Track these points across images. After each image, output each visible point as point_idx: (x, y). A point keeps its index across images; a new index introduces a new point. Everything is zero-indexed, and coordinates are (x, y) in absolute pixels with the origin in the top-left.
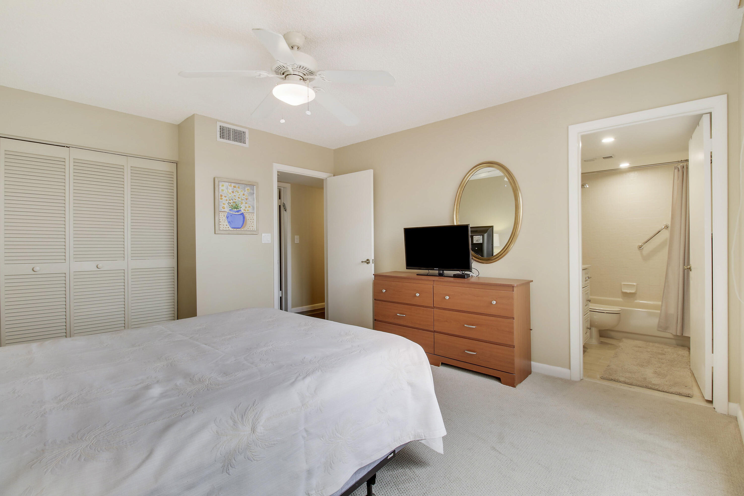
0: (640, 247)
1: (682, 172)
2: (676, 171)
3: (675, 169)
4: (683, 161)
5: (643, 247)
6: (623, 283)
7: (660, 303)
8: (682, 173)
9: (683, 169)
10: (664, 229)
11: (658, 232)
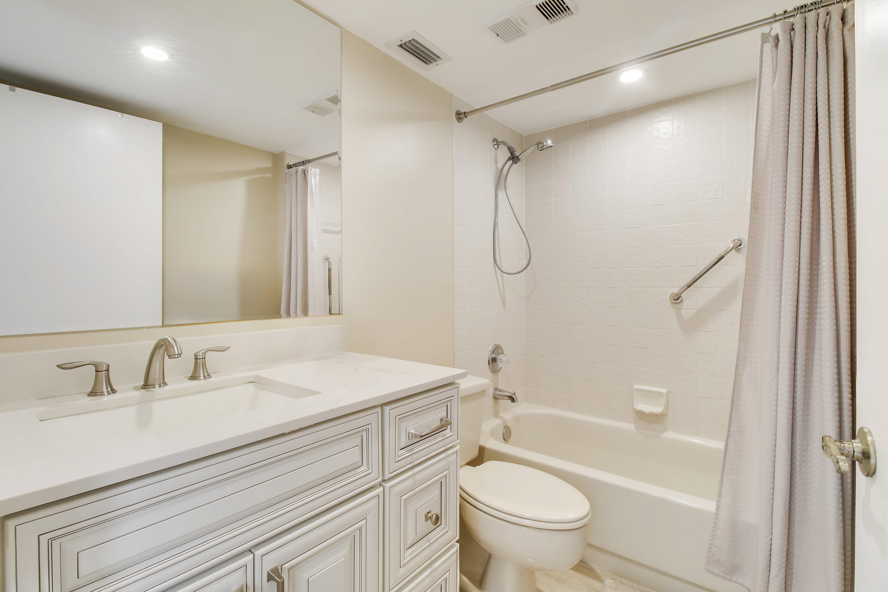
0: (677, 299)
1: (789, 42)
2: (768, 47)
3: (763, 42)
4: (791, 12)
5: (682, 299)
6: (636, 387)
7: (721, 445)
8: (789, 47)
9: (792, 33)
10: (734, 250)
11: (716, 260)
